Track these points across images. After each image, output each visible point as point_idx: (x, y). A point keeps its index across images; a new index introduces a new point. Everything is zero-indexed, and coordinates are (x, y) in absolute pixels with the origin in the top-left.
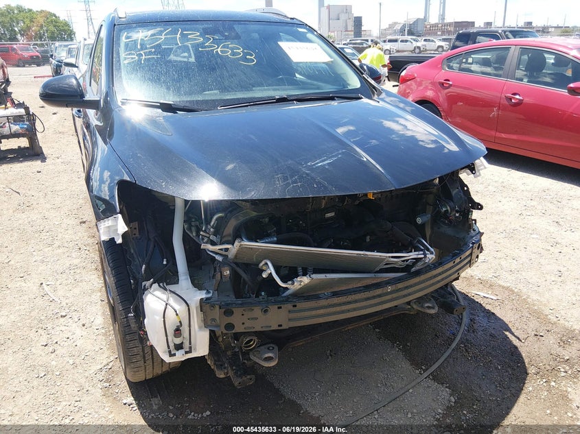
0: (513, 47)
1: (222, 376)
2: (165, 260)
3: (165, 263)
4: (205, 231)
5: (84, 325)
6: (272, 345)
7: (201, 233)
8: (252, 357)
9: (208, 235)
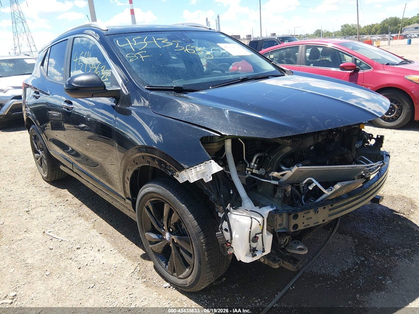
0: (301, 46)
1: (277, 267)
2: (231, 190)
3: (231, 193)
4: (249, 168)
5: (99, 251)
6: (297, 241)
7: (247, 169)
8: (289, 251)
9: (251, 170)
